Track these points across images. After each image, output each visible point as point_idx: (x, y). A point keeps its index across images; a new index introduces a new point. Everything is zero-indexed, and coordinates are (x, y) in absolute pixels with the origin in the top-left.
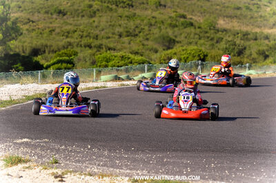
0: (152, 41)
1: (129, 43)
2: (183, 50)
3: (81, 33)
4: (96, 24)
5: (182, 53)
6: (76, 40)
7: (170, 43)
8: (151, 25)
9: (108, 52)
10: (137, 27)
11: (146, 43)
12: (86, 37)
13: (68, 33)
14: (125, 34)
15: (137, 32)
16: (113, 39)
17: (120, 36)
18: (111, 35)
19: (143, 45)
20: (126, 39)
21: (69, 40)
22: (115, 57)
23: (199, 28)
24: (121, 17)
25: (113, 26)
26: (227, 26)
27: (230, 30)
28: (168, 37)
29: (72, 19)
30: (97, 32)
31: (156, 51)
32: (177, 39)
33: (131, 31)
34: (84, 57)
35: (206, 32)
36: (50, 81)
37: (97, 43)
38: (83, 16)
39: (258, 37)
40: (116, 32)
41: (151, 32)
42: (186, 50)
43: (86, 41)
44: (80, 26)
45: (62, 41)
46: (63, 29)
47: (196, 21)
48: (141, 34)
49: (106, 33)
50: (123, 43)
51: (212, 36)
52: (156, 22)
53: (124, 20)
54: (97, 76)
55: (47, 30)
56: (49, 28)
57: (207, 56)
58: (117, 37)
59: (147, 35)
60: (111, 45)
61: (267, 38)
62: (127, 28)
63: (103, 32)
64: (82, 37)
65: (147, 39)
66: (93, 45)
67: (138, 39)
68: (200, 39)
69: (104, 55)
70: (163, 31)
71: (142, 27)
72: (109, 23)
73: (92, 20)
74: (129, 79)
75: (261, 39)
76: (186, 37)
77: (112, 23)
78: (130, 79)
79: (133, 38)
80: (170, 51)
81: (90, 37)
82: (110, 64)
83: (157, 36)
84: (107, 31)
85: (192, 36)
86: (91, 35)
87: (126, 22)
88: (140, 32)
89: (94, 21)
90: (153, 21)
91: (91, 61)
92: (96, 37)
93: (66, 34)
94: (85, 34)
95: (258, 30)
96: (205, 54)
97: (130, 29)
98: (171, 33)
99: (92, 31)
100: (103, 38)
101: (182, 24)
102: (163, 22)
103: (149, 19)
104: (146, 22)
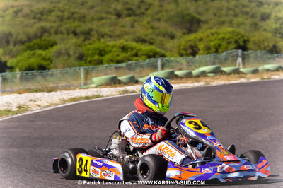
0: (166, 21)
1: (132, 26)
2: (212, 34)
3: (60, 14)
5: (212, 38)
6: (54, 25)
7: (192, 24)
9: (102, 40)
10: (142, 2)
11: (156, 24)
12: (68, 18)
13: (42, 13)
15: (143, 10)
16: (108, 21)
17: (119, 15)
18: (104, 15)
19: (152, 28)
20: (127, 21)
21: (42, 24)
22: (113, 47)
28: (188, 15)
30: (83, 11)
31: (173, 37)
32: (203, 18)
33: (134, 7)
34: (66, 50)
35: (245, 6)
36: (16, 88)
37: (85, 27)
40: (112, 10)
41: (164, 8)
42: (217, 33)
43: (68, 26)
44: (58, 2)
45: (32, 26)
46: (34, 8)
48: (149, 12)
49: (98, 12)
51: (254, 11)
54: (86, 78)
55: (11, 11)
56: (13, 7)
57: (248, 41)
58: (114, 17)
59: (157, 13)
60: (106, 30)
62: (127, 3)
63: (92, 13)
64: (61, 20)
65: (159, 20)
66: (78, 30)
67: (146, 19)
68: (236, 16)
69: (96, 45)
70: (182, 6)
74: (134, 81)
76: (215, 15)
78: (137, 82)
79: (136, 18)
80: (192, 36)
81: (74, 19)
82: (106, 58)
83: (172, 13)
84: (98, 8)
85: (224, 12)
86: (75, 16)
88: (147, 9)
91: (77, 55)
92: (82, 18)
93: (38, 16)
94: (66, 14)
96: (246, 38)
97: (133, 4)
98: (192, 8)
99: (77, 10)
100: (93, 19)
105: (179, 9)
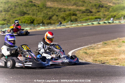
0: (17, 13)
1: (5, 15)
7: (24, 14)
8: (16, 6)
10: (9, 7)
11: (13, 14)
14: (3, 11)
15: (9, 10)
19: (12, 16)
23: (38, 7)
24: (2, 3)
26: (52, 6)
27: (53, 7)
28: (23, 11)
32: (28, 12)
33: (6, 9)
35: (42, 9)
41: (16, 9)
47: (37, 4)
48: (11, 11)
50: (3, 15)
52: (18, 5)
53: (3, 4)
59: (14, 11)
61: (70, 10)
62: (4, 8)
65: (14, 13)
67: (9, 13)
68: (39, 12)
71: (12, 7)
75: (67, 11)
76: (32, 11)
79: (7, 13)
83: (18, 11)
85: (35, 11)
87: (4, 5)
88: (10, 10)
90: (17, 4)
95: (66, 7)
96: (34, 19)
97: (6, 8)
98: (25, 10)
101: (30, 5)
102: (21, 5)
103: (15, 3)
104: (13, 5)
105: (21, 10)
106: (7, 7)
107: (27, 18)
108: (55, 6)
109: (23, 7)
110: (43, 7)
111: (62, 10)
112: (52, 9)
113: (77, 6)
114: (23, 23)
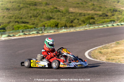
0: (44, 18)
1: (34, 20)
3: (15, 17)
4: (21, 13)
6: (13, 20)
7: (51, 18)
8: (43, 12)
10: (37, 13)
11: (41, 19)
13: (10, 17)
14: (32, 16)
15: (37, 15)
17: (31, 17)
18: (27, 17)
19: (40, 20)
20: (33, 18)
23: (62, 12)
24: (31, 10)
25: (28, 13)
26: (74, 11)
28: (49, 16)
29: (12, 12)
30: (22, 16)
32: (54, 17)
33: (35, 15)
34: (9, 27)
35: (65, 14)
37: (21, 20)
38: (16, 10)
39: (86, 14)
41: (43, 15)
43: (17, 20)
46: (8, 16)
47: (61, 10)
48: (39, 16)
52: (45, 11)
55: (2, 17)
56: (3, 15)
58: (29, 18)
59: (41, 16)
60: (27, 21)
61: (89, 14)
62: (33, 14)
63: (24, 16)
65: (42, 18)
66: (19, 21)
67: (38, 18)
68: (62, 16)
70: (48, 14)
71: (40, 13)
72: (27, 12)
73: (19, 12)
75: (86, 15)
76: (57, 16)
77: (28, 12)
79: (36, 18)
82: (20, 29)
83: (45, 16)
84: (26, 15)
85: (59, 16)
87: (33, 11)
88: (39, 15)
89: (20, 12)
90: (44, 11)
91: (12, 28)
92: (21, 18)
93: (9, 18)
94: (17, 17)
95: (85, 12)
96: (58, 23)
98: (51, 15)
99: (20, 16)
100: (24, 18)
101: (56, 11)
102: (48, 11)
103: (42, 10)
104: (41, 11)
106: (36, 13)
107: (52, 22)
108: (76, 11)
109: (49, 13)
110: (67, 13)
111: (82, 15)
112: (74, 14)
113: (95, 11)
114: (49, 26)
